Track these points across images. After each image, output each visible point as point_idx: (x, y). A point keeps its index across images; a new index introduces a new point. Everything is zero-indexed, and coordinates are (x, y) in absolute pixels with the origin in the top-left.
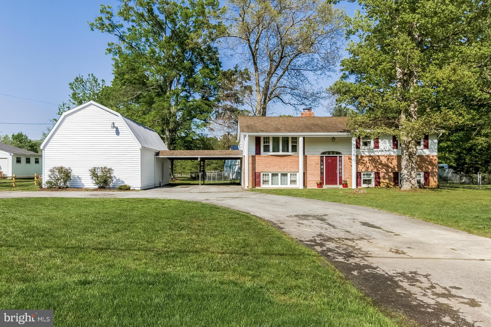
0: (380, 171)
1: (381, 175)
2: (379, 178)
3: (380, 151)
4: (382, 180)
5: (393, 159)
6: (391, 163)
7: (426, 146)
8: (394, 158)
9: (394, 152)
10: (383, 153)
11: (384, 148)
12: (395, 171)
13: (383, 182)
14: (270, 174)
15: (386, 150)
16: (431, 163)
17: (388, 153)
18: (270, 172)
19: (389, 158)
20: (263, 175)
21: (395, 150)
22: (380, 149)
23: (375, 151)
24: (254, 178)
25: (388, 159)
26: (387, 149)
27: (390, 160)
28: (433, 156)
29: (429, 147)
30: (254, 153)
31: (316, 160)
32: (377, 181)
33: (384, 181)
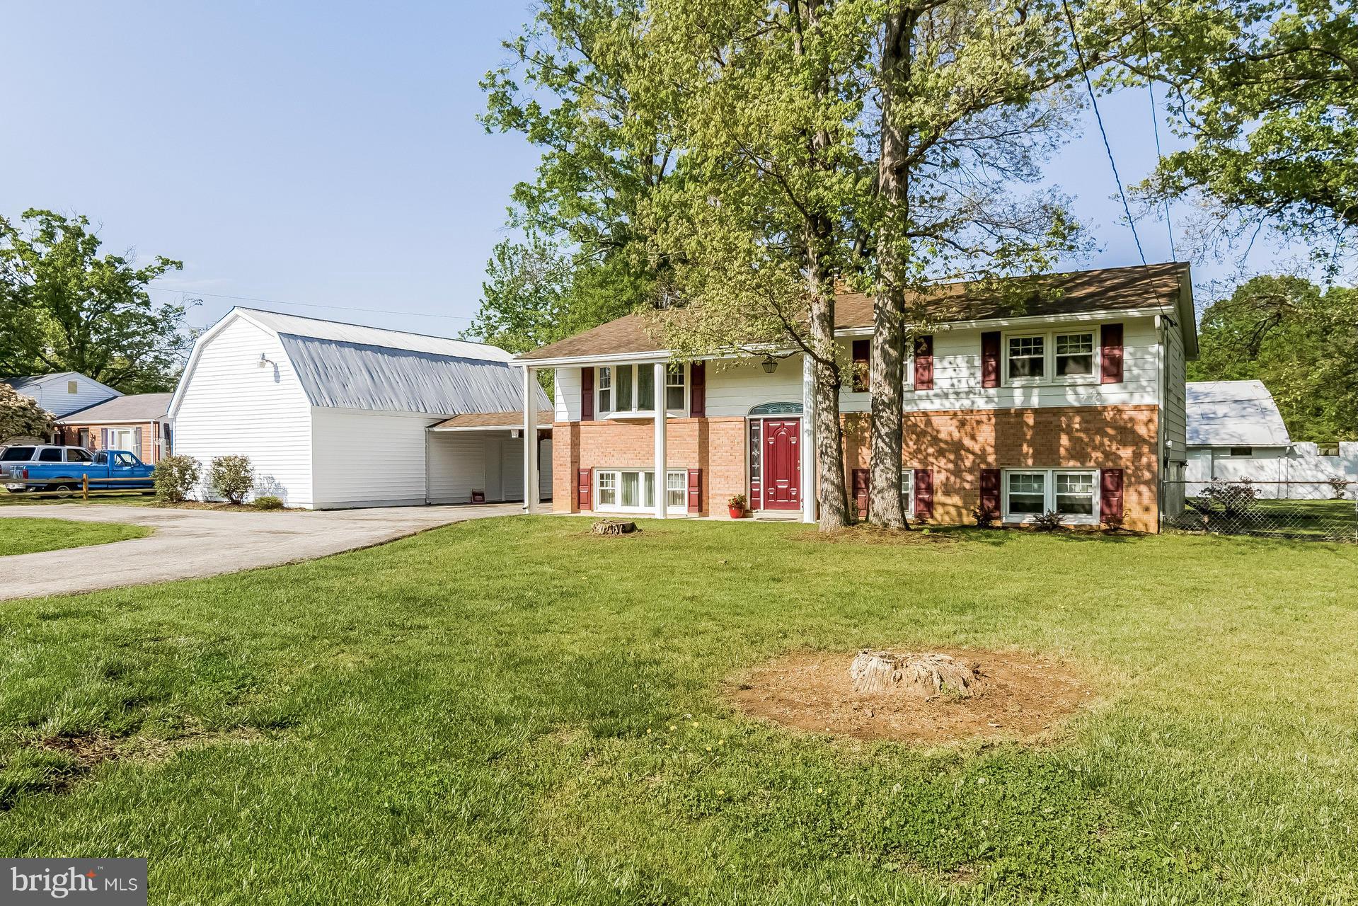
0: (932, 464)
1: (938, 479)
2: (930, 489)
3: (936, 395)
4: (939, 497)
5: (979, 422)
6: (973, 438)
7: (1114, 370)
8: (984, 418)
9: (989, 399)
10: (947, 405)
11: (953, 385)
12: (989, 464)
13: (944, 505)
14: (619, 476)
15: (957, 394)
16: (1126, 434)
17: (966, 403)
18: (618, 469)
19: (963, 419)
20: (602, 476)
21: (992, 391)
22: (936, 390)
23: (920, 398)
24: (576, 484)
25: (963, 424)
26: (963, 387)
27: (968, 428)
28: (1137, 408)
29: (1126, 375)
30: (577, 416)
31: (732, 432)
32: (922, 500)
33: (948, 500)
